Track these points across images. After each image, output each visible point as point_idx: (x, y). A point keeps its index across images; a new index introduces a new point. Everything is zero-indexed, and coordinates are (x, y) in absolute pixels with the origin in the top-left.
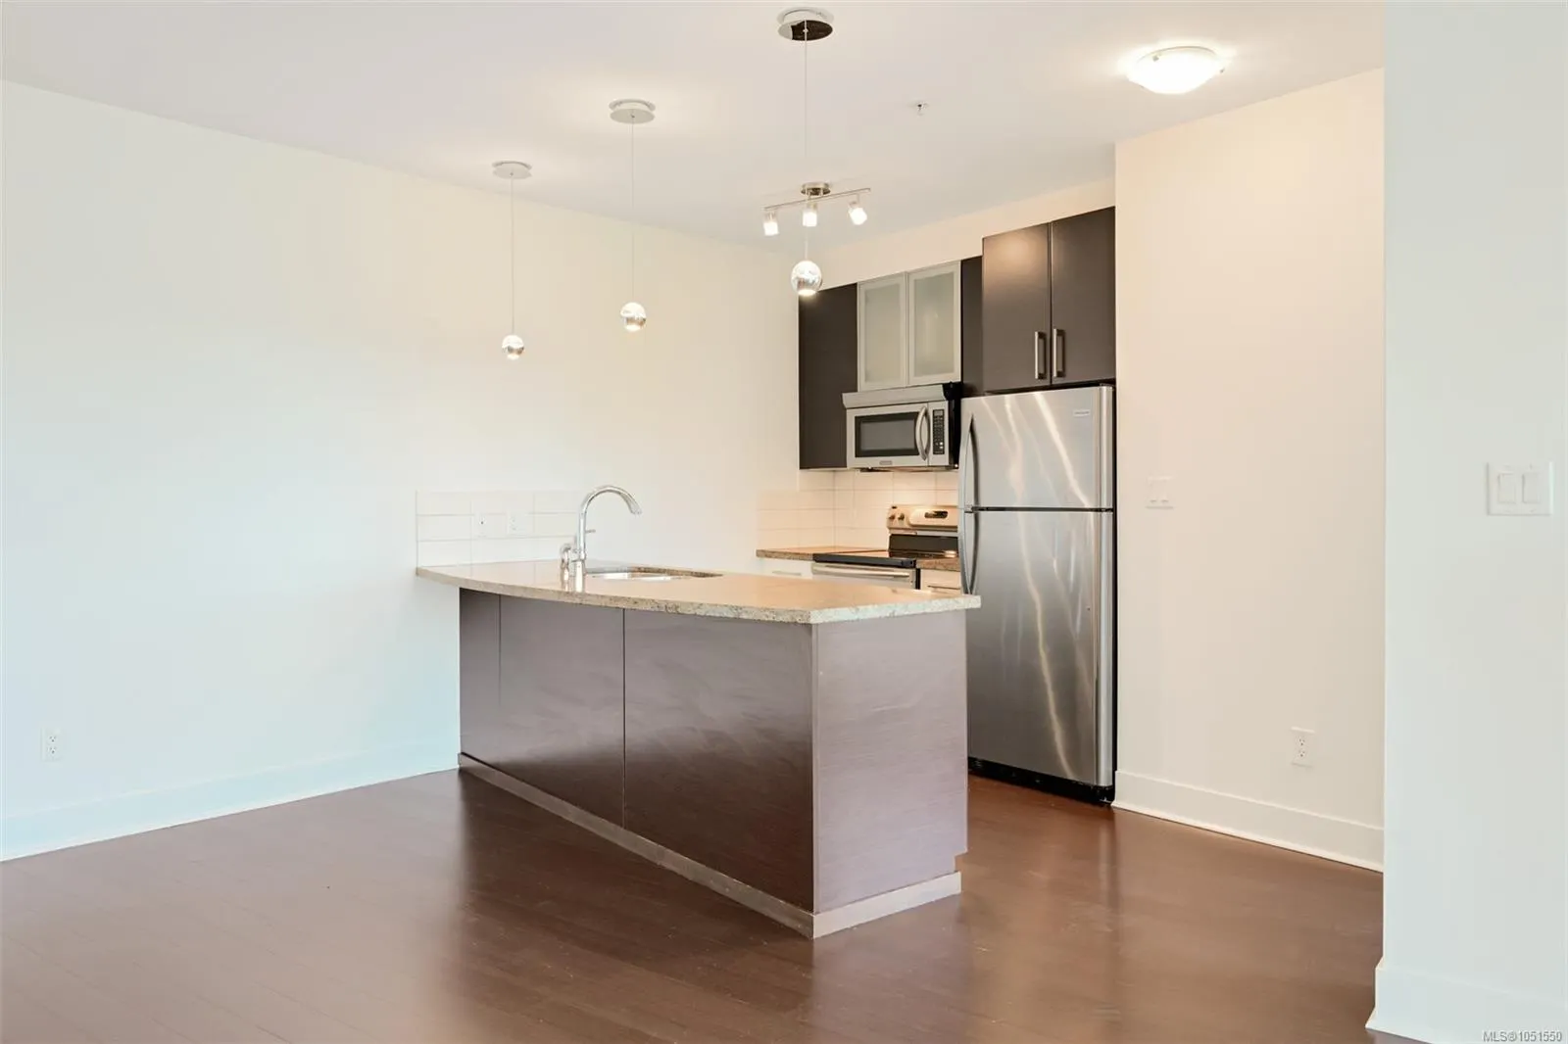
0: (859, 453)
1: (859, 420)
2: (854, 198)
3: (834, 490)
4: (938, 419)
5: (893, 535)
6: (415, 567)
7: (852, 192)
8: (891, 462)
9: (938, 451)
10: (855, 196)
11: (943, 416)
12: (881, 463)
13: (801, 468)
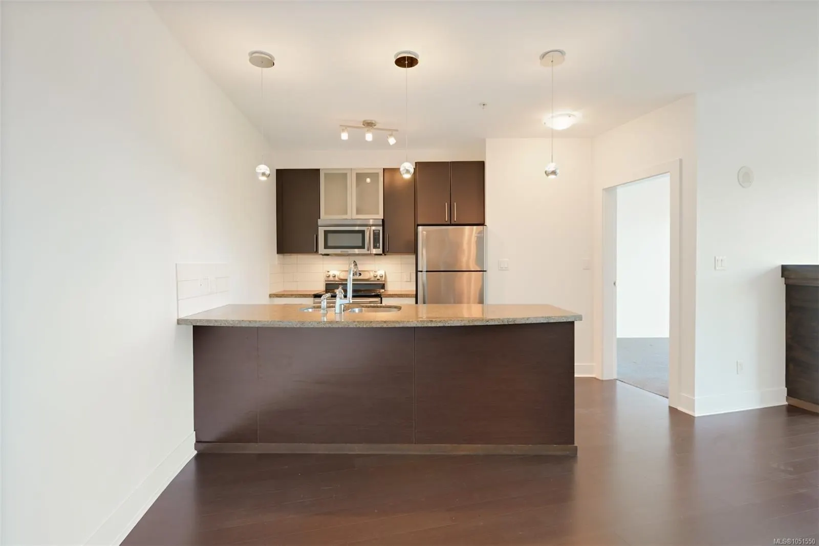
0: (326, 247)
1: (326, 232)
2: (390, 133)
3: (297, 264)
4: (376, 235)
5: (326, 284)
6: (177, 318)
7: (390, 130)
8: (347, 252)
9: (375, 247)
10: (392, 132)
11: (379, 233)
12: (341, 252)
13: (278, 253)
